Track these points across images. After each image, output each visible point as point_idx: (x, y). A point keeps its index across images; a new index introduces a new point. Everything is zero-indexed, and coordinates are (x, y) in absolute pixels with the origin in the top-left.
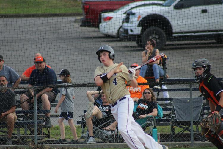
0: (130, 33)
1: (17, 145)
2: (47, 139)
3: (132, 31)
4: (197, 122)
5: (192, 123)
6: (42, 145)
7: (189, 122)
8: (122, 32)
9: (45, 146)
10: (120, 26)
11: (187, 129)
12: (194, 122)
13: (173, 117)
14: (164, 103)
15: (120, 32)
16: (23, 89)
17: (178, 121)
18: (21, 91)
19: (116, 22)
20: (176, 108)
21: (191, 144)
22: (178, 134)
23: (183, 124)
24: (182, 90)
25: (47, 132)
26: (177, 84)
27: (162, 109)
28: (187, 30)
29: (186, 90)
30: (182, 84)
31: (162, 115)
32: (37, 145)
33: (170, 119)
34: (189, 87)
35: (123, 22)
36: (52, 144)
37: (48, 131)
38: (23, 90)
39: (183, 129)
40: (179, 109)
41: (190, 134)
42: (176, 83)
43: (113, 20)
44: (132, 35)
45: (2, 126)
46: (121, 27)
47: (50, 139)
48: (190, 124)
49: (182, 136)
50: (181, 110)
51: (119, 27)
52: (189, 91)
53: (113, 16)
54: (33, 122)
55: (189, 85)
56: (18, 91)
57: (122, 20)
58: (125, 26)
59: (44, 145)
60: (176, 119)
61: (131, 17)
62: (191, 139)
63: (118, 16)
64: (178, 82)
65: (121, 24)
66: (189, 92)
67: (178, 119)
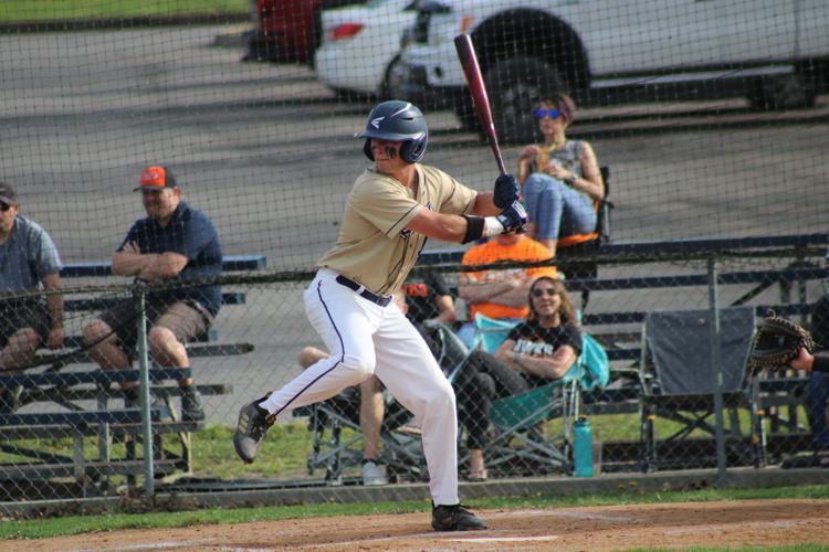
0: (433, 80)
1: (78, 500)
2: (178, 475)
3: (438, 72)
4: (737, 396)
5: (718, 401)
6: (173, 496)
7: (710, 397)
8: (401, 77)
9: (182, 498)
10: (394, 55)
11: (701, 423)
12: (726, 396)
13: (647, 380)
14: (629, 331)
15: (394, 80)
16: (97, 295)
17: (667, 397)
18: (90, 301)
19: (377, 41)
20: (659, 349)
21: (716, 477)
22: (670, 441)
23: (686, 407)
24: (682, 281)
25: (176, 450)
26: (661, 260)
27: (605, 355)
28: (639, 66)
29: (696, 280)
30: (679, 258)
31: (604, 375)
32: (153, 498)
33: (637, 391)
34: (704, 272)
35: (404, 42)
36: (207, 490)
37: (184, 445)
38: (96, 300)
39: (684, 426)
40: (669, 350)
41: (714, 441)
42: (656, 258)
43: (365, 33)
44: (439, 89)
45: (8, 432)
46: (397, 59)
47: (190, 474)
48: (713, 404)
49: (682, 451)
50: (678, 356)
51: (387, 58)
52: (704, 283)
53: (365, 21)
54: (136, 413)
55: (705, 264)
56: (79, 302)
57: (402, 34)
58: (412, 57)
59: (180, 495)
60: (657, 391)
61: (435, 20)
62: (716, 461)
63: (384, 20)
64: (663, 254)
65: (396, 47)
66: (705, 288)
67: (667, 389)
